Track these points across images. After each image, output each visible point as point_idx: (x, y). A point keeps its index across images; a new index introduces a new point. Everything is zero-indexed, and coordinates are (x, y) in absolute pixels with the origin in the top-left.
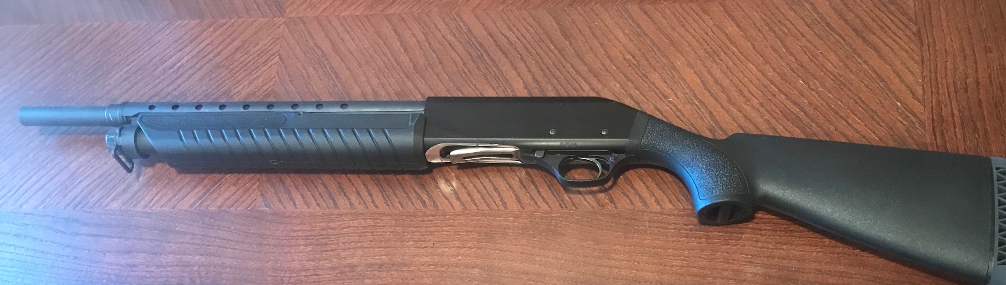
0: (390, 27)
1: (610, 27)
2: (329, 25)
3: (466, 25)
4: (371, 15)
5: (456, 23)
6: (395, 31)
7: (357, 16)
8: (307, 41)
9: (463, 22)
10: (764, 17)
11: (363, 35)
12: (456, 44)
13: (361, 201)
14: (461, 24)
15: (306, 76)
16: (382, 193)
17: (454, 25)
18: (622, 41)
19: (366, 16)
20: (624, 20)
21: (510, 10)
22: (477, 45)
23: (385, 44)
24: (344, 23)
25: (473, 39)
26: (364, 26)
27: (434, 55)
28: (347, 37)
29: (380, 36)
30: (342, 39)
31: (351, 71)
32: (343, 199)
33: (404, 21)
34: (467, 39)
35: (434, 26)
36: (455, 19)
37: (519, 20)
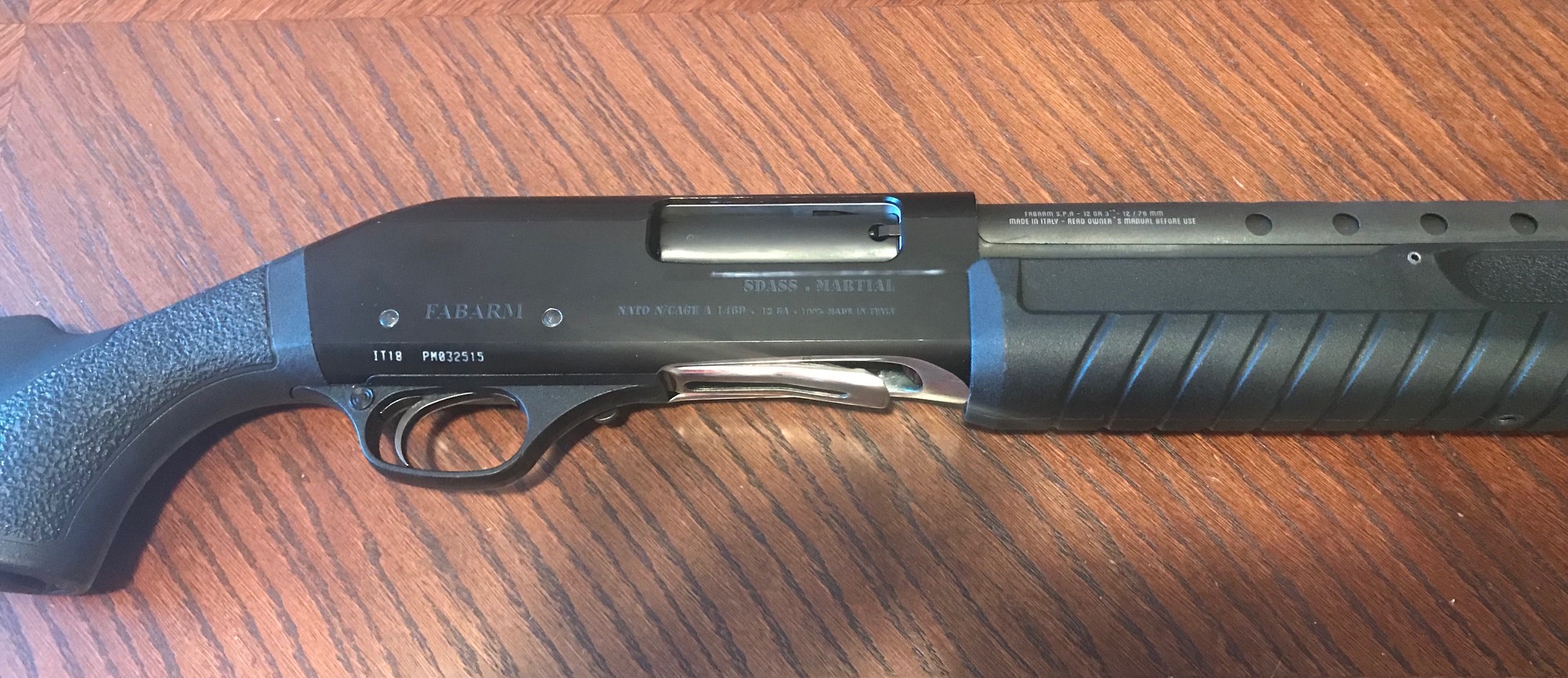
0: (353, 58)
1: (1021, 68)
2: (166, 50)
3: (588, 57)
4: (298, 22)
5: (557, 49)
6: (371, 72)
7: (255, 23)
8: (96, 100)
9: (578, 46)
10: (1467, 42)
11: (273, 82)
12: (561, 116)
13: (259, 650)
14: (573, 53)
15: (87, 215)
16: (328, 621)
17: (552, 56)
18: (1061, 111)
19: (283, 25)
20: (1062, 48)
21: (717, 13)
22: (627, 123)
23: (340, 112)
24: (214, 46)
25: (611, 103)
26: (274, 56)
27: (493, 150)
28: (221, 92)
29: (324, 90)
30: (205, 96)
31: (232, 201)
32: (200, 645)
33: (399, 42)
34: (593, 99)
35: (489, 59)
36: (555, 38)
37: (747, 44)
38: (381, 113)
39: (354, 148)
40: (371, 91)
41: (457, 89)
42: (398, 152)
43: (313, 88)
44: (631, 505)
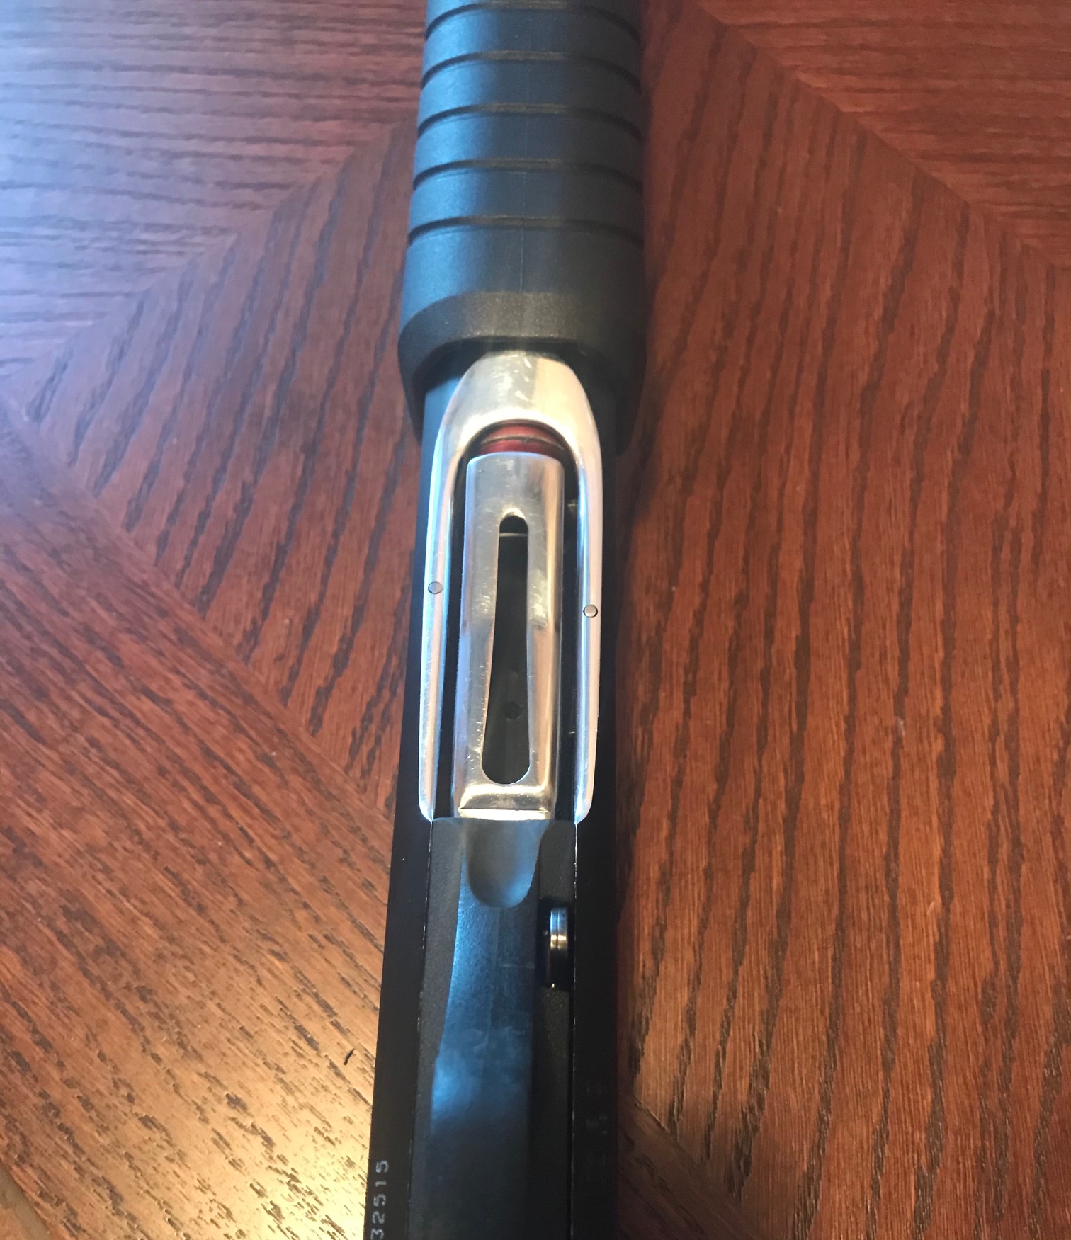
2: (736, 74)
4: (881, 143)
7: (838, 114)
11: (806, 174)
19: (863, 135)
38: (884, 283)
39: (826, 292)
40: (893, 257)
41: (981, 323)
42: (867, 331)
43: (840, 210)
44: (776, 881)
